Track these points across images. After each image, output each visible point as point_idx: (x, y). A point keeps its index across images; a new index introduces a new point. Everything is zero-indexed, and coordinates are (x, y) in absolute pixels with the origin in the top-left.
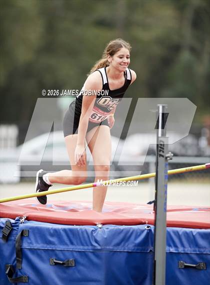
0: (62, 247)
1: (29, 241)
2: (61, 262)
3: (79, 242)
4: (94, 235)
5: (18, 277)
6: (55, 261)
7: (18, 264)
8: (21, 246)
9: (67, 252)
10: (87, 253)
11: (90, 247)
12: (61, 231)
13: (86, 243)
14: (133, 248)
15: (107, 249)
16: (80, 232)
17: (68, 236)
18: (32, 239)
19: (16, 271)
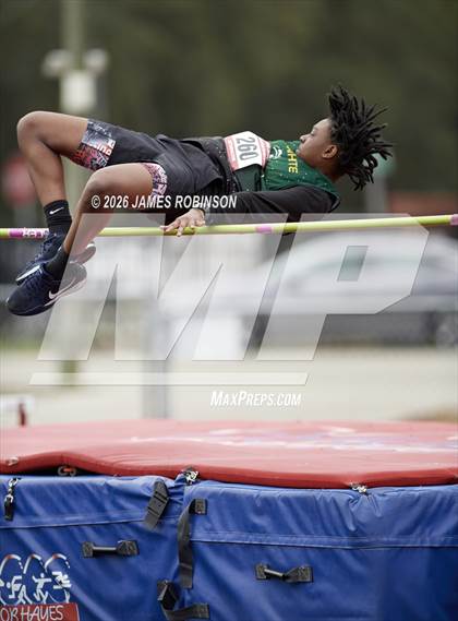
0: (283, 540)
1: (208, 525)
2: (280, 574)
3: (319, 526)
4: (353, 510)
5: (186, 606)
6: (266, 570)
8: (191, 537)
9: (293, 549)
10: (337, 551)
11: (345, 539)
12: (281, 504)
13: (335, 529)
14: (443, 539)
15: (383, 542)
16: (321, 504)
17: (296, 515)
18: (214, 521)
19: (181, 597)
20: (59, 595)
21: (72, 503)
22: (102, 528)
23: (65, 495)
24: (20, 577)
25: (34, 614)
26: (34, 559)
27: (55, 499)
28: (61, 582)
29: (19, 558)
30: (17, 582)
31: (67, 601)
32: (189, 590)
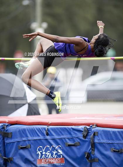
0: (118, 142)
1: (98, 138)
2: (117, 151)
5: (92, 159)
6: (114, 150)
7: (92, 152)
8: (94, 141)
9: (121, 144)
12: (117, 133)
17: (121, 135)
18: (100, 137)
19: (91, 156)
20: (59, 156)
21: (63, 133)
22: (70, 139)
23: (61, 131)
24: (49, 151)
25: (53, 161)
26: (53, 147)
27: (58, 132)
28: (60, 153)
29: (49, 147)
30: (48, 152)
31: (61, 157)
32: (93, 155)
